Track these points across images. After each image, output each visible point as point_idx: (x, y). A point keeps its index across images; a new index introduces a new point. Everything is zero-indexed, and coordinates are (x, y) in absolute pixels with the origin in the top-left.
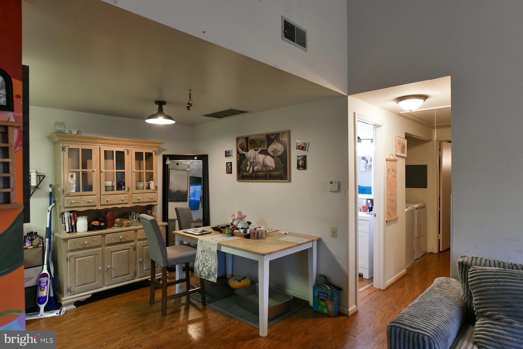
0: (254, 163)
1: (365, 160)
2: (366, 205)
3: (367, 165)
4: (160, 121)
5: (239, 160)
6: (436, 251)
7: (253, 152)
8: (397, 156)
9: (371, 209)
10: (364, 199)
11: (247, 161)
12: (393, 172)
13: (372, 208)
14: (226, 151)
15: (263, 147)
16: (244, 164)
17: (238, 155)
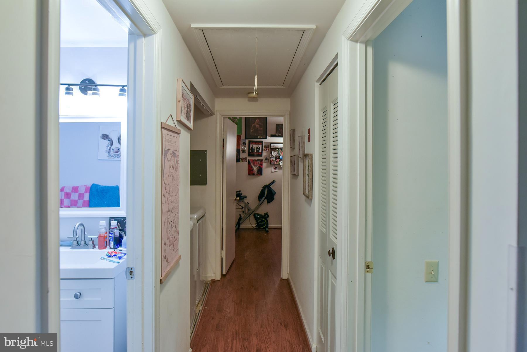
1: (107, 140)
2: (106, 233)
3: (112, 148)
6: (218, 277)
8: (180, 122)
9: (118, 242)
10: (103, 219)
12: (173, 158)
13: (121, 237)
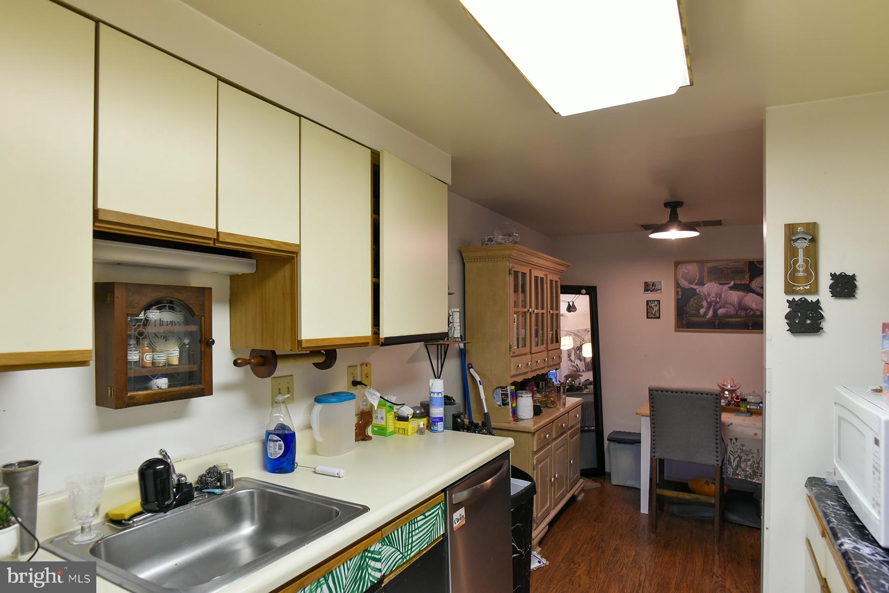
0: (717, 303)
4: (674, 234)
5: (680, 297)
7: (716, 286)
11: (700, 300)
14: (645, 283)
15: (740, 280)
16: (694, 305)
17: (679, 290)
